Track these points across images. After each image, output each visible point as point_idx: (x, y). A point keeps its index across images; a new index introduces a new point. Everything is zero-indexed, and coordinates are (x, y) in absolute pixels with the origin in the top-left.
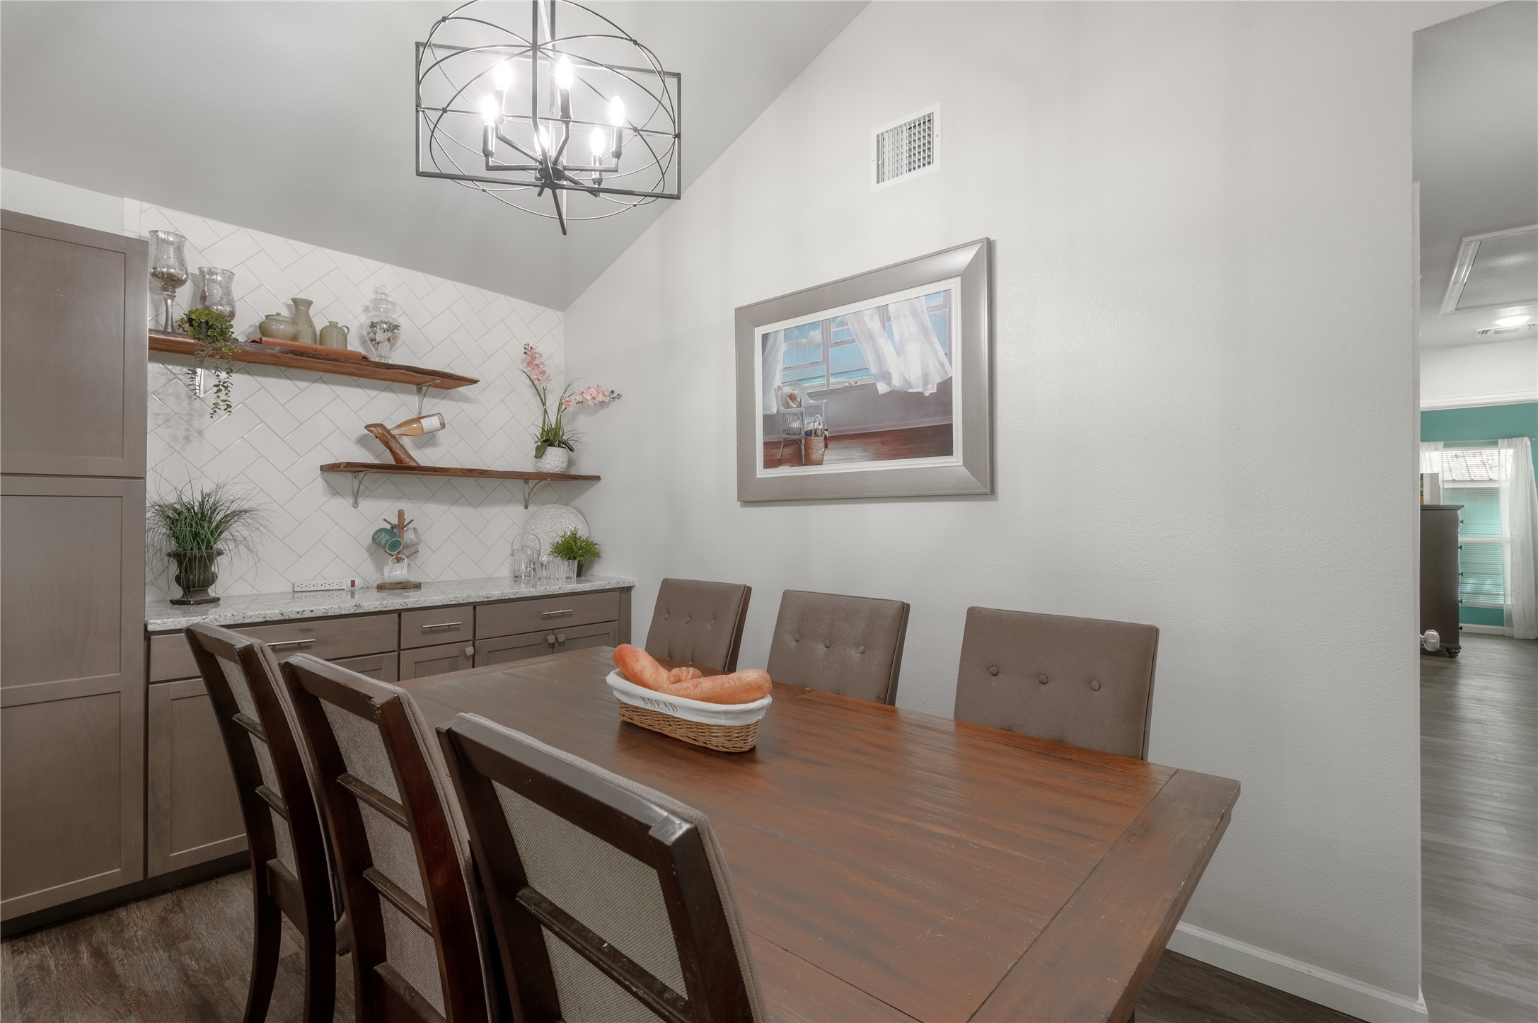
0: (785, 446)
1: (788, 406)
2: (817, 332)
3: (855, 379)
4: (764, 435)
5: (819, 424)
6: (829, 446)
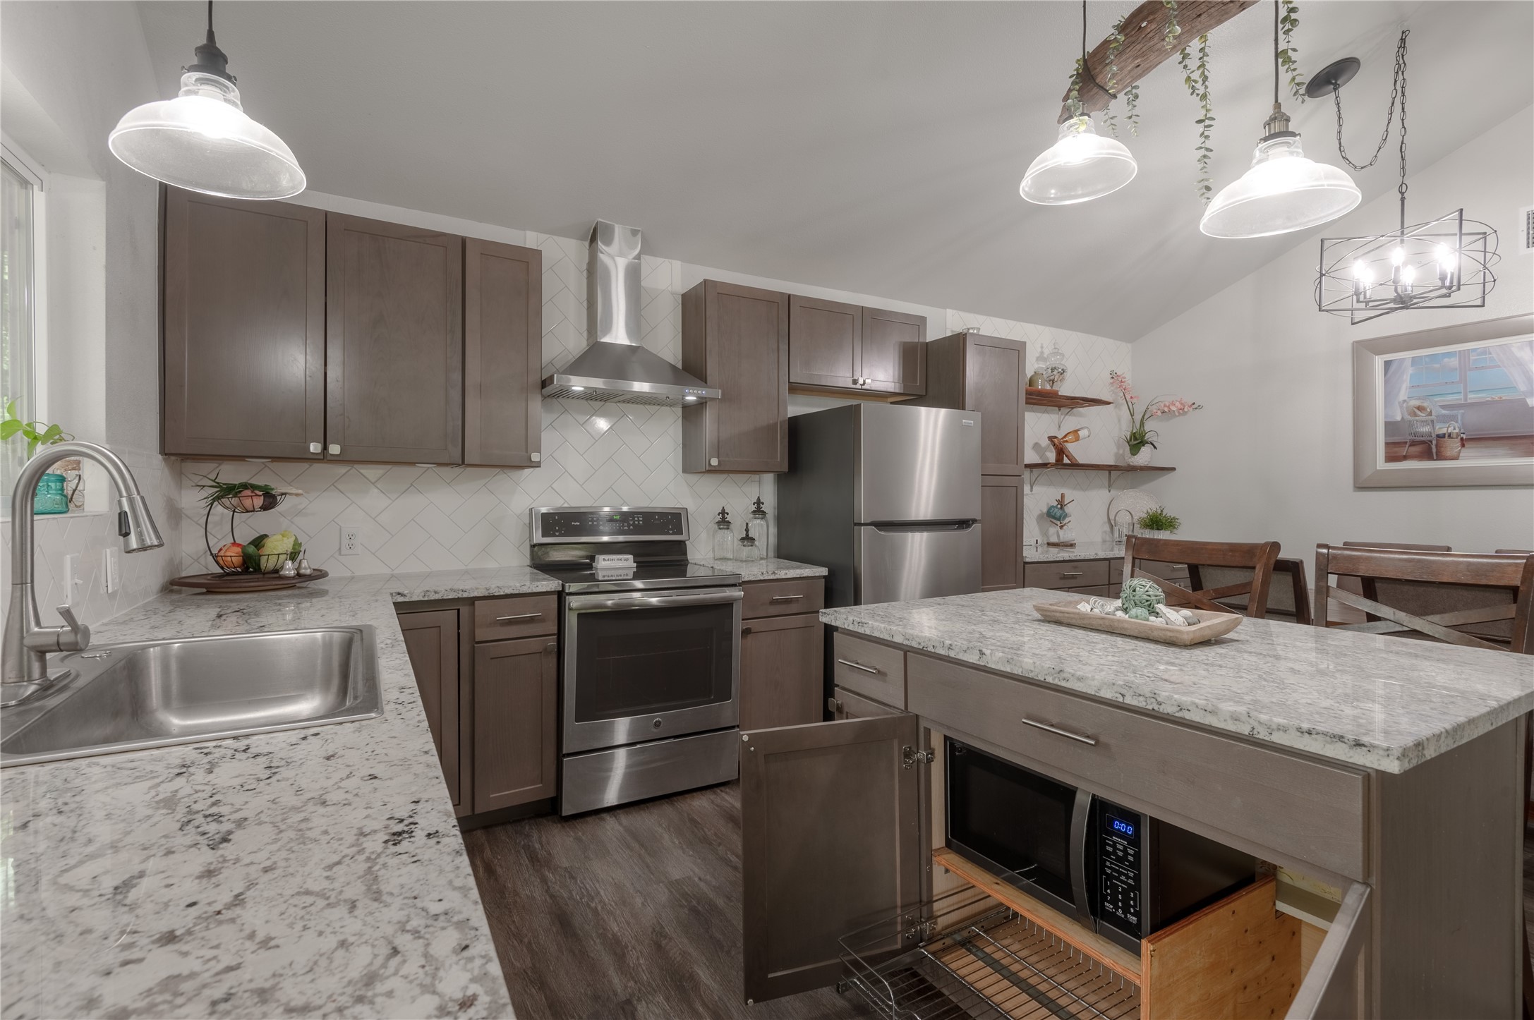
0: (1410, 446)
1: (1415, 415)
2: (1452, 359)
3: (1499, 396)
4: (1385, 437)
5: (1455, 429)
6: (1466, 446)
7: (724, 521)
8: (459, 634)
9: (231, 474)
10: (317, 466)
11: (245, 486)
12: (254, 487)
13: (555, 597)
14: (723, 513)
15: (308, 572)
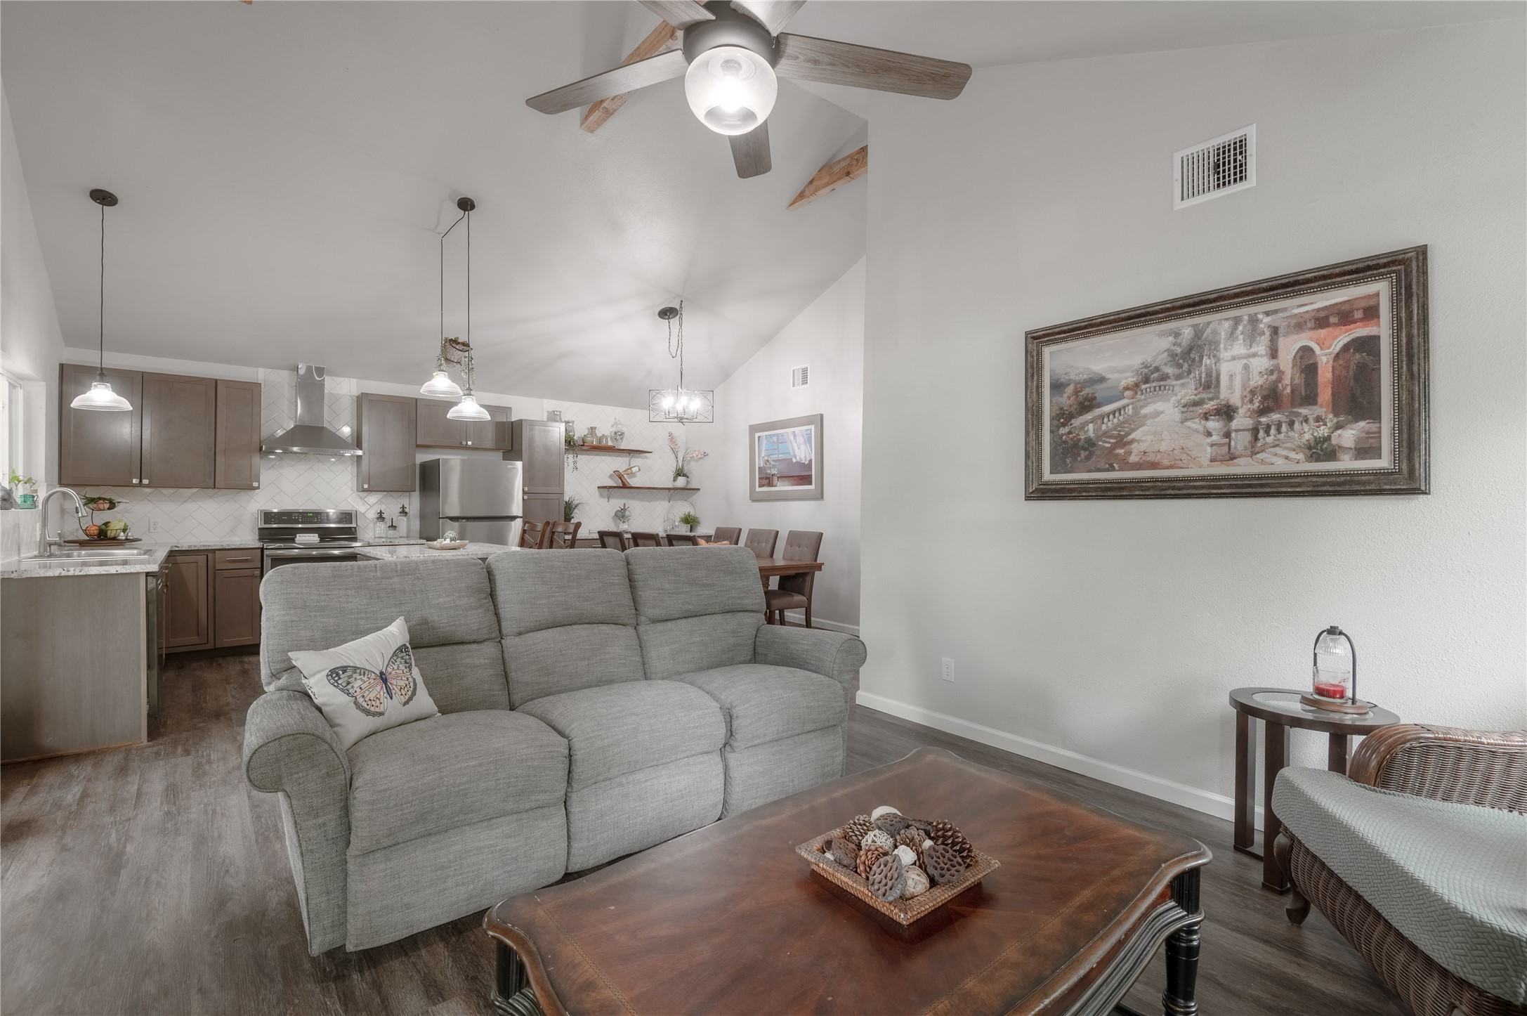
0: (765, 479)
1: (766, 464)
2: (775, 437)
3: (786, 456)
4: (758, 475)
5: (776, 472)
6: (779, 480)
7: (381, 517)
8: (207, 566)
9: (93, 493)
10: (136, 488)
11: (100, 499)
12: (104, 499)
13: (259, 551)
14: (381, 513)
15: (132, 538)
